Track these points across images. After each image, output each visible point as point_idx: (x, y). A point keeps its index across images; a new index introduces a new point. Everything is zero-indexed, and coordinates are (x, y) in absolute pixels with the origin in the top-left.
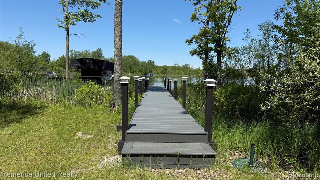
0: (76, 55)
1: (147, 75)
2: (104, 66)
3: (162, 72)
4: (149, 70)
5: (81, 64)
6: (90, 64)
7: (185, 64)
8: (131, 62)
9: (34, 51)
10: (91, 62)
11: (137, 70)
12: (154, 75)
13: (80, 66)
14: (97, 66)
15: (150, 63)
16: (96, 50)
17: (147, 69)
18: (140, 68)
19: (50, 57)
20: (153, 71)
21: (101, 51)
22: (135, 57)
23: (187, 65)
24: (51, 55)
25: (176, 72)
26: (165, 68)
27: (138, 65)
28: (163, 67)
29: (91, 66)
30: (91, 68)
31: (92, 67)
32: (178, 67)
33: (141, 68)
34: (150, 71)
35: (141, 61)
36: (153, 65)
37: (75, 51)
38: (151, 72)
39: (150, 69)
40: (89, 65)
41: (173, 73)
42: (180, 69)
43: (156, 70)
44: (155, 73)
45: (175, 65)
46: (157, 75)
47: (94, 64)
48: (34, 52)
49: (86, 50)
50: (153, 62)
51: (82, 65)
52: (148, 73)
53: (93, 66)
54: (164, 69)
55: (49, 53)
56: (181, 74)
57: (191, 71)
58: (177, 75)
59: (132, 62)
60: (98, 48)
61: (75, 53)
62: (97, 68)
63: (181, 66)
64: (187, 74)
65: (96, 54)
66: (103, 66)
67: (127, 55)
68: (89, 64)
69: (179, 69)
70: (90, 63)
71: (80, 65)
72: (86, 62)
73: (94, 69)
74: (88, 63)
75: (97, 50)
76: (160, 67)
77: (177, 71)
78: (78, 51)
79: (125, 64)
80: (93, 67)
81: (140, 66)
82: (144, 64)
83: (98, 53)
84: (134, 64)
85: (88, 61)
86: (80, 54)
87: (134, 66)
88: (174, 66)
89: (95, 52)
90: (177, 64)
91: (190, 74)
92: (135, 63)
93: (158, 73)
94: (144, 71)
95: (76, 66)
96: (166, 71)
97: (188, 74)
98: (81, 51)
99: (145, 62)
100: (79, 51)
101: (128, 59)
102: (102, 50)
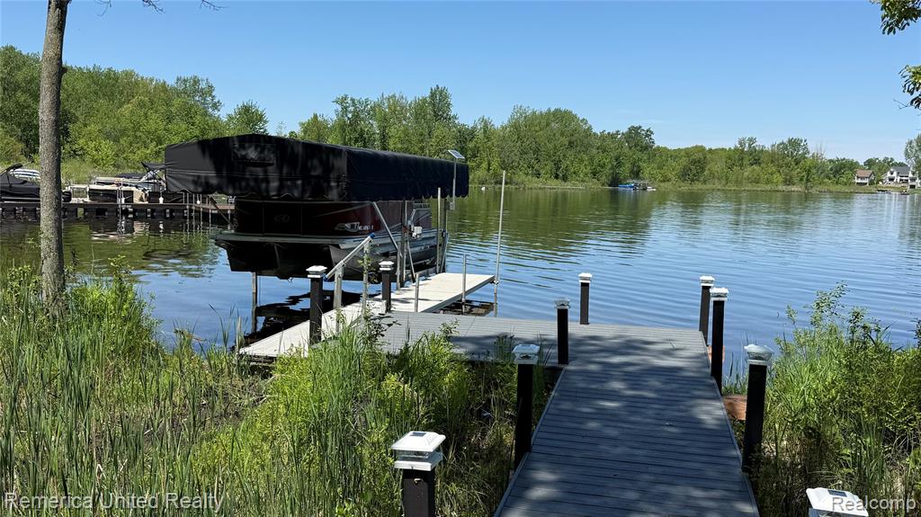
0: (356, 116)
1: (621, 188)
2: (338, 182)
3: (685, 175)
4: (628, 165)
5: (218, 170)
6: (266, 172)
7: (786, 141)
8: (558, 135)
9: (216, 100)
10: (272, 158)
11: (583, 167)
12: (650, 189)
13: (214, 181)
14: (299, 182)
15: (637, 139)
16: (428, 94)
17: (620, 164)
18: (592, 159)
19: (266, 122)
20: (647, 170)
21: (446, 97)
22: (575, 116)
23: (794, 143)
24: (267, 116)
25: (746, 174)
26: (701, 155)
27: (587, 147)
28: (688, 152)
29: (267, 181)
30: (267, 190)
31: (274, 184)
32: (753, 151)
33: (596, 161)
34: (632, 172)
35: (597, 130)
36: (646, 148)
37: (353, 100)
38: (636, 174)
39: (633, 165)
40: (261, 176)
41: (732, 178)
42: (764, 158)
43: (660, 168)
44: (653, 177)
45: (742, 143)
46: (662, 184)
47: (285, 170)
48: (216, 106)
49: (394, 96)
50: (649, 133)
51: (224, 173)
52: (625, 178)
53: (281, 180)
54: (694, 162)
55: (260, 110)
56: (768, 182)
57: (814, 171)
58: (749, 187)
59: (562, 134)
60: (434, 87)
61: (352, 109)
62: (304, 191)
63: (768, 147)
64: (796, 180)
65: (429, 110)
66: (333, 184)
67: (544, 110)
68: (259, 171)
69: (757, 162)
70: (263, 164)
71: (212, 174)
72: (244, 157)
73: (288, 198)
74: (255, 164)
75: (433, 95)
76: (675, 155)
77: (749, 169)
78: (363, 99)
79: (534, 145)
80: (281, 188)
81: (595, 151)
82: (608, 141)
83: (434, 105)
84: (570, 143)
85: (252, 154)
86: (373, 109)
87: (570, 153)
88: (736, 149)
89: (424, 100)
90: (752, 140)
91: (808, 180)
92: (573, 139)
93: (666, 180)
94: (607, 170)
95: (195, 183)
96: (703, 169)
97: (801, 180)
98: (374, 98)
99: (612, 136)
100: (367, 100)
101: (548, 125)
102: (449, 91)
